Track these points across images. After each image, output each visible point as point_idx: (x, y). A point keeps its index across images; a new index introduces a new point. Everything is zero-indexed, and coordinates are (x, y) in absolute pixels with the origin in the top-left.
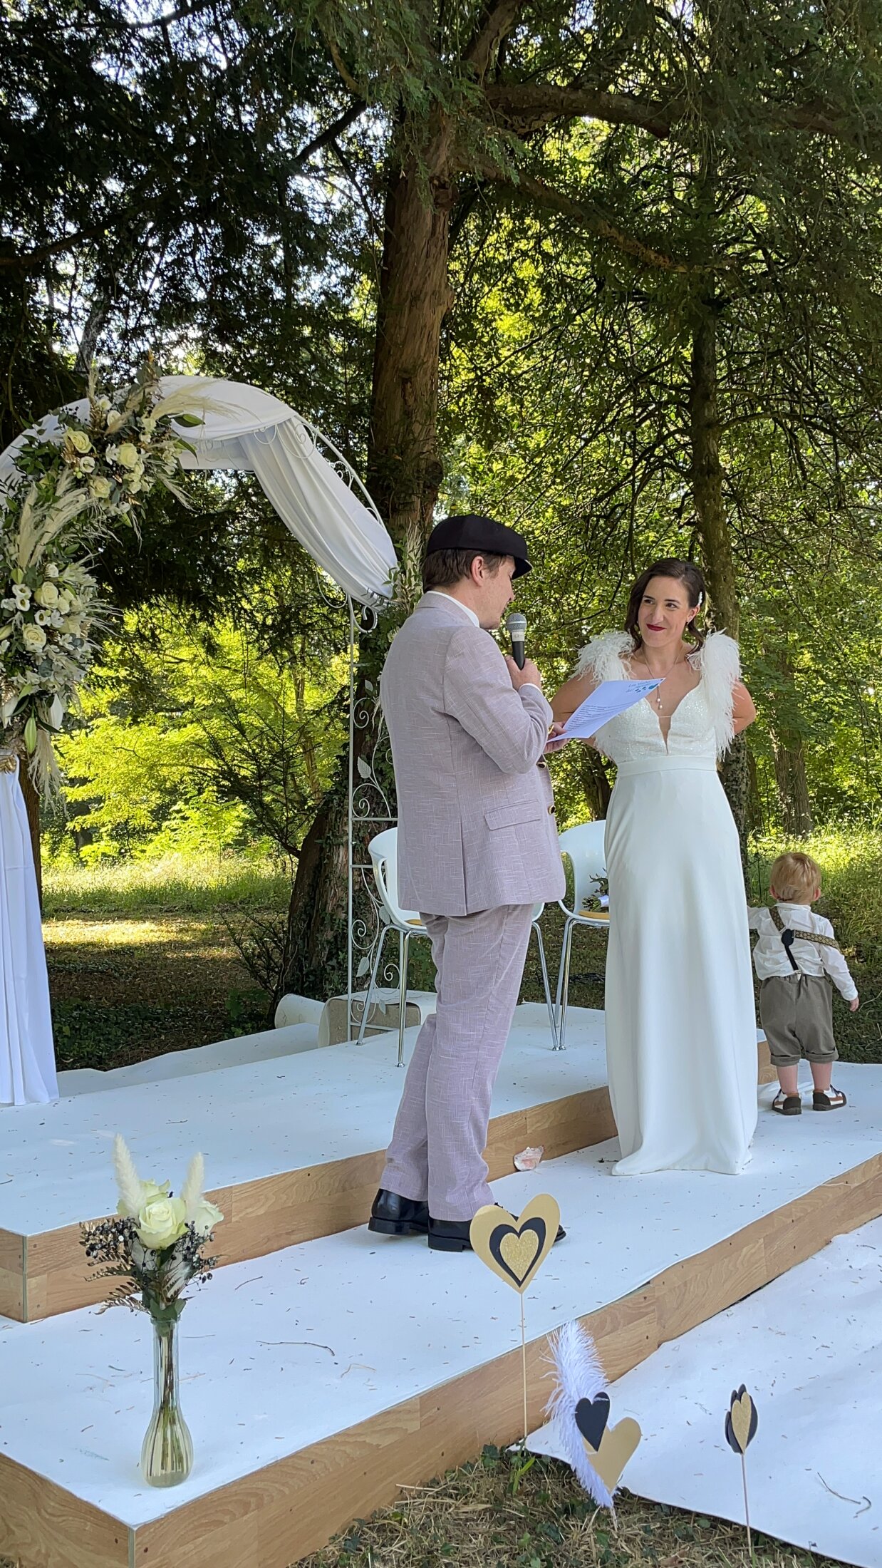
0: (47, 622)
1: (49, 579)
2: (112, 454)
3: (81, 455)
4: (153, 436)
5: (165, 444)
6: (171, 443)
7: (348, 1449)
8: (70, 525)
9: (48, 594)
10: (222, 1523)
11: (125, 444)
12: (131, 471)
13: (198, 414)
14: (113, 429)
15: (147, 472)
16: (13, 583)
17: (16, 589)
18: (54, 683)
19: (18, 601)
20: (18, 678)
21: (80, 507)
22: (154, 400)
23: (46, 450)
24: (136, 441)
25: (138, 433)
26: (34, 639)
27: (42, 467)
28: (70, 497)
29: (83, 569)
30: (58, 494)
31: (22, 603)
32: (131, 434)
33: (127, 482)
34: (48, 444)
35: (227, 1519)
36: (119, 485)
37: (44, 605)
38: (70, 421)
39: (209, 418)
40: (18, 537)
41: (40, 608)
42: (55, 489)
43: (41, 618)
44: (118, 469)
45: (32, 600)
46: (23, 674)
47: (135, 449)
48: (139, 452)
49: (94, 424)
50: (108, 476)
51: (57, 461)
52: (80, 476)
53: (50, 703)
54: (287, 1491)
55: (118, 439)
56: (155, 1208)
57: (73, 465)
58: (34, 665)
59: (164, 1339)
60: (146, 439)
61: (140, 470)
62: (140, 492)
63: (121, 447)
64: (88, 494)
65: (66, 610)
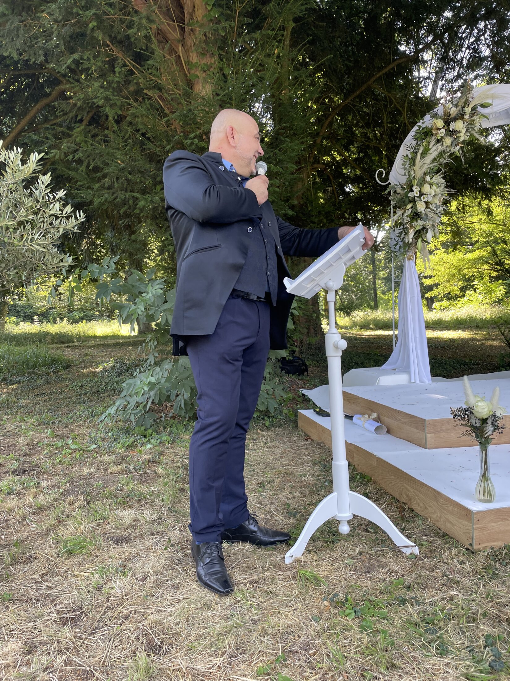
0: (426, 199)
1: (426, 182)
2: (452, 126)
3: (439, 129)
4: (470, 115)
5: (475, 118)
6: (478, 117)
8: (435, 159)
9: (426, 188)
11: (458, 121)
12: (460, 132)
13: (490, 101)
14: (452, 116)
15: (466, 131)
16: (413, 186)
17: (414, 188)
18: (428, 224)
19: (415, 193)
20: (415, 223)
21: (439, 151)
22: (470, 99)
23: (425, 130)
24: (462, 118)
25: (463, 115)
26: (421, 207)
27: (424, 137)
28: (435, 148)
29: (440, 177)
30: (430, 147)
31: (416, 193)
32: (461, 116)
33: (458, 137)
34: (426, 127)
36: (455, 139)
37: (425, 193)
38: (435, 116)
39: (495, 102)
40: (415, 168)
41: (423, 194)
42: (429, 145)
43: (424, 198)
44: (455, 132)
45: (420, 191)
46: (417, 221)
47: (462, 122)
48: (464, 123)
49: (445, 115)
50: (450, 136)
51: (430, 134)
52: (439, 138)
53: (427, 232)
55: (455, 119)
56: (480, 404)
57: (436, 134)
58: (421, 218)
59: (484, 452)
60: (466, 117)
61: (464, 131)
62: (464, 141)
63: (456, 122)
64: (442, 145)
65: (433, 194)
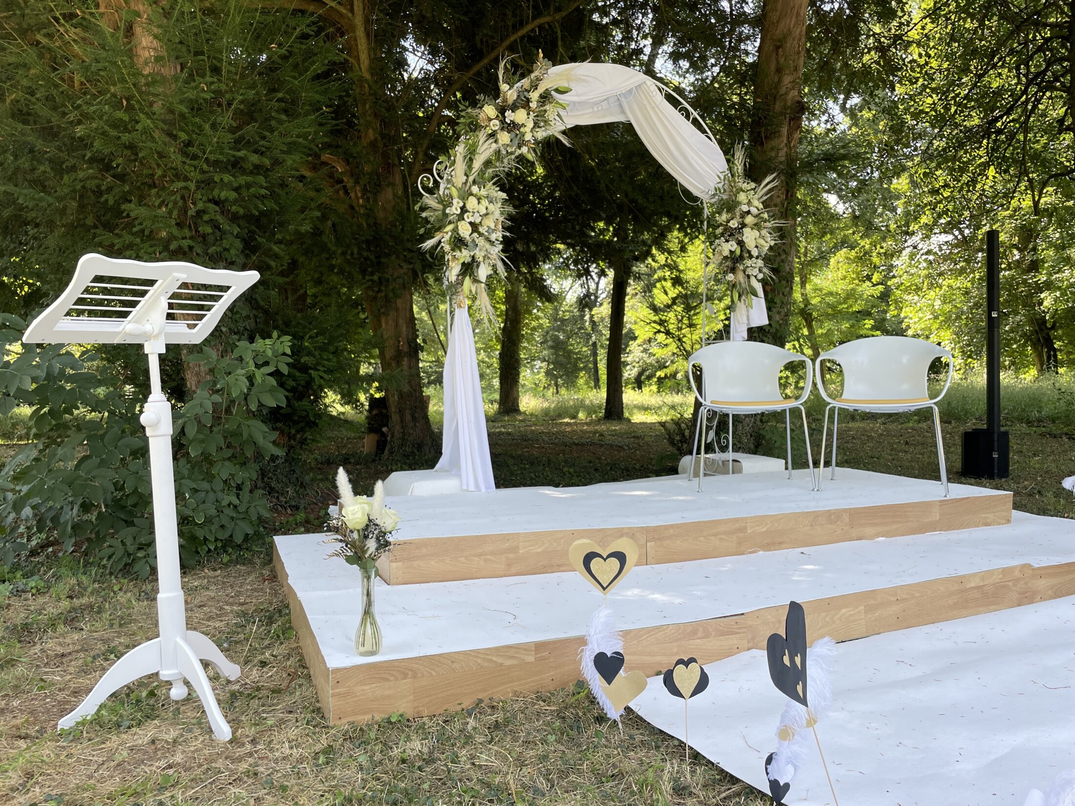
0: (472, 219)
1: (473, 195)
2: (509, 116)
3: (490, 120)
4: (538, 102)
5: (549, 107)
6: (552, 105)
7: (479, 661)
8: (488, 162)
9: (472, 203)
10: (388, 680)
11: (519, 110)
12: (523, 125)
13: (568, 85)
14: (510, 102)
15: (535, 126)
16: (453, 198)
17: (455, 202)
18: (479, 255)
19: (454, 208)
20: (458, 253)
21: (492, 150)
24: (526, 107)
25: (527, 102)
26: (465, 230)
28: (486, 145)
30: (479, 144)
31: (456, 209)
32: (523, 103)
33: (523, 133)
35: (392, 678)
36: (517, 135)
37: (469, 210)
39: (576, 87)
41: (467, 211)
42: (477, 142)
43: (468, 217)
44: (515, 126)
45: (462, 207)
46: (461, 251)
47: (526, 112)
48: (529, 114)
49: (503, 101)
50: (508, 130)
51: (478, 125)
52: (491, 132)
53: (478, 266)
54: (434, 674)
55: (514, 108)
57: (487, 127)
58: (467, 246)
59: (366, 580)
60: (533, 105)
61: (530, 125)
62: (534, 139)
63: (516, 111)
64: (496, 142)
65: (484, 211)
